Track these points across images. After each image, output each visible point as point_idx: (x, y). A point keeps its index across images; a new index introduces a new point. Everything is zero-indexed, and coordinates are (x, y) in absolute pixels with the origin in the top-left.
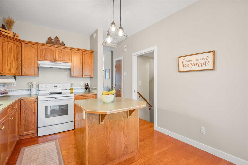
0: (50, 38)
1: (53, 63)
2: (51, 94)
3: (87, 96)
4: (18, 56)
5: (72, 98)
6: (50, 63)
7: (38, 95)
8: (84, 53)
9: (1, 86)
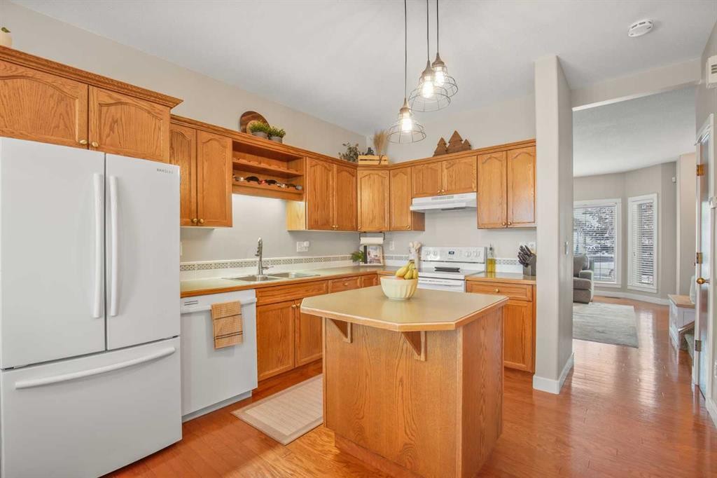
0: (442, 140)
1: (437, 199)
2: (439, 269)
3: (504, 285)
4: (384, 195)
5: (460, 284)
6: (432, 199)
7: (420, 270)
8: (512, 154)
9: (372, 249)
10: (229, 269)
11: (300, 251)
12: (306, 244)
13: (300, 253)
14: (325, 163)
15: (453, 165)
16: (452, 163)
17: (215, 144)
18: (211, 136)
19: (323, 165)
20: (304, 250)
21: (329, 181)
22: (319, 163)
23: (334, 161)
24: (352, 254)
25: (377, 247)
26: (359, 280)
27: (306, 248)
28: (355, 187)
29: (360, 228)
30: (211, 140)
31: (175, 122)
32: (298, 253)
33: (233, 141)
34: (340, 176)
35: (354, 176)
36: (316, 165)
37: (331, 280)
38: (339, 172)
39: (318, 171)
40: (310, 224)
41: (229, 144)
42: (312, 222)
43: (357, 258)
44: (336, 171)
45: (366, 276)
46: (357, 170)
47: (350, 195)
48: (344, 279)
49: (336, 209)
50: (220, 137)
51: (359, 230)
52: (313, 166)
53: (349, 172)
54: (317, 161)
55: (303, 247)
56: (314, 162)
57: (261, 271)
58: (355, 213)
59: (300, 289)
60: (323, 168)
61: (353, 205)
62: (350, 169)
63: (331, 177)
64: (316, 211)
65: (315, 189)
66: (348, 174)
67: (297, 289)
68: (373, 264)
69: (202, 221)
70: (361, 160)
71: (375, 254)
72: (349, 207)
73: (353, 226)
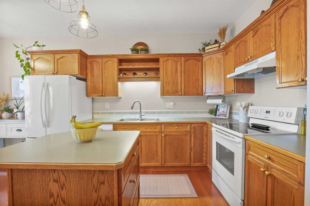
2: (254, 126)
6: (245, 66)
9: (222, 107)
10: (128, 115)
12: (172, 104)
13: (168, 109)
14: (174, 58)
15: (257, 32)
16: (256, 30)
17: (110, 62)
18: (108, 59)
19: (172, 60)
20: (171, 107)
21: (178, 68)
22: (169, 58)
23: (181, 55)
24: (209, 110)
25: (225, 106)
26: (189, 127)
27: (172, 106)
28: (201, 68)
29: (204, 94)
30: (108, 61)
31: (93, 57)
32: (167, 108)
33: (119, 59)
34: (187, 63)
35: (200, 61)
36: (167, 60)
37: (164, 125)
38: (186, 61)
39: (169, 63)
40: (163, 93)
41: (116, 61)
42: (165, 92)
43: (211, 113)
44: (183, 61)
45: (196, 124)
46: (202, 57)
47: (196, 73)
48: (174, 125)
49: (183, 83)
50: (112, 58)
51: (204, 95)
52: (165, 61)
53: (195, 59)
54: (168, 58)
55: (170, 105)
56: (165, 59)
57: (141, 117)
58: (201, 84)
59: (142, 127)
60: (173, 61)
61: (199, 79)
62: (196, 57)
63: (179, 65)
64: (168, 85)
65: (167, 74)
66: (194, 61)
67: (139, 127)
68: (220, 117)
69: (103, 94)
70: (207, 50)
71: (223, 110)
72: (195, 81)
73: (199, 92)
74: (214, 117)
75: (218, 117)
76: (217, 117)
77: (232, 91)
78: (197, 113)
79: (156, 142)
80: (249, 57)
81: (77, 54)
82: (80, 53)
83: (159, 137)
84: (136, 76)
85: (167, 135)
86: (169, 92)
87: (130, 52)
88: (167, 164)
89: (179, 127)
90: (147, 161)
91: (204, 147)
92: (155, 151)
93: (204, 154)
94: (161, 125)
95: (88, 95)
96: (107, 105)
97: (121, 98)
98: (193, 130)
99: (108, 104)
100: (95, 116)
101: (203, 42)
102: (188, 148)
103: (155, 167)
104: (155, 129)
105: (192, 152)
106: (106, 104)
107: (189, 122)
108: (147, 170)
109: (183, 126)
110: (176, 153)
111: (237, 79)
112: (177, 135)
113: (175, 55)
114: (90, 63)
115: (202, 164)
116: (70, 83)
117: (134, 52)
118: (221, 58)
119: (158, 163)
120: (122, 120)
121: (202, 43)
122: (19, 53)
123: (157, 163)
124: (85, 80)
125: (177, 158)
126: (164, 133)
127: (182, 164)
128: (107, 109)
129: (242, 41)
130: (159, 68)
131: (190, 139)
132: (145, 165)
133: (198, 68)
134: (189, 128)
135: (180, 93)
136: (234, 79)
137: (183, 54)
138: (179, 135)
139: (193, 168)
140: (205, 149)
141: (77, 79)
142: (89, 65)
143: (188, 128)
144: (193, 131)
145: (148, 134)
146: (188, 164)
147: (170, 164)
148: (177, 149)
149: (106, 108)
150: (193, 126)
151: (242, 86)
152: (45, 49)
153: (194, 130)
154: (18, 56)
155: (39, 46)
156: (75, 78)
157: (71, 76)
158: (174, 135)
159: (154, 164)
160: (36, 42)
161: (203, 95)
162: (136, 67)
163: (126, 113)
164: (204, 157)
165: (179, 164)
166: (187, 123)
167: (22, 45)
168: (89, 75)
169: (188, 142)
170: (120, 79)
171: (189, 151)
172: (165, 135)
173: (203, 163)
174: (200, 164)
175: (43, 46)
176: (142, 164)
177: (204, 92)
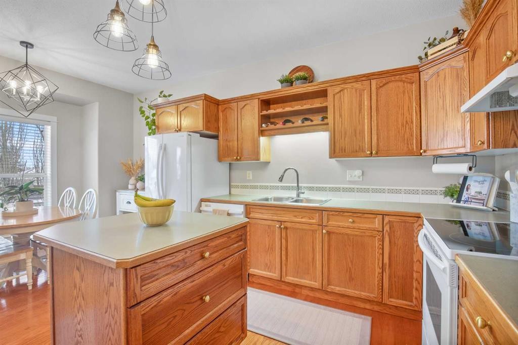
9: (476, 181)
11: (351, 179)
12: (358, 173)
13: (351, 182)
14: (355, 85)
17: (248, 106)
18: (245, 102)
19: (352, 88)
20: (356, 179)
21: (364, 103)
22: (346, 87)
23: (369, 77)
24: (446, 187)
25: (486, 179)
26: (378, 220)
27: (359, 177)
28: (416, 96)
29: (425, 151)
30: (245, 105)
31: (226, 103)
32: (349, 181)
33: (261, 100)
34: (383, 91)
35: (413, 83)
36: (340, 91)
37: (326, 212)
38: (381, 87)
39: (346, 95)
40: (334, 153)
41: (256, 103)
42: (337, 150)
43: (450, 194)
44: (375, 87)
45: (394, 217)
46: (420, 72)
47: (406, 108)
48: (346, 214)
49: (374, 132)
50: (251, 101)
51: (423, 154)
52: (338, 93)
53: (401, 81)
54: (342, 86)
55: (355, 176)
56: (338, 89)
57: (298, 196)
58: (416, 132)
59: (288, 213)
60: (354, 90)
61: (412, 122)
62: (403, 76)
63: (366, 96)
64: (343, 138)
65: (341, 116)
66: (400, 84)
67: (284, 212)
68: (469, 206)
69: (239, 158)
70: (432, 55)
71: (478, 190)
72: (403, 125)
73: (413, 149)
74: (455, 203)
75: (466, 205)
76: (462, 204)
77: (483, 143)
78: (416, 192)
79: (313, 242)
80: (509, 53)
81: (202, 101)
82: (205, 99)
83: (318, 236)
84: (289, 125)
85: (333, 233)
86: (345, 150)
87: (278, 86)
88: (332, 287)
89: (356, 219)
90: (297, 274)
91: (415, 269)
92: (310, 259)
93: (415, 284)
94: (321, 212)
95: (220, 159)
96: (250, 175)
97: (270, 162)
98: (387, 228)
99: (251, 172)
100: (234, 191)
101: (427, 41)
102: (376, 266)
103: (312, 289)
104: (310, 219)
105: (384, 274)
106: (248, 172)
107: (378, 211)
108: (297, 290)
109: (366, 218)
110: (350, 268)
111: (495, 114)
112: (353, 235)
113: (357, 79)
114: (223, 111)
115: (410, 303)
116: (190, 144)
117: (285, 84)
118: (463, 68)
119: (316, 282)
120: (267, 199)
121: (425, 43)
122: (143, 109)
123: (314, 282)
124: (215, 137)
125: (353, 279)
126: (326, 227)
127: (364, 294)
128: (249, 181)
129: (498, 18)
130: (327, 106)
131: (381, 246)
132: (293, 281)
133: (410, 98)
134: (379, 224)
135: (369, 152)
136: (488, 114)
137: (373, 74)
138: (356, 236)
139: (390, 309)
140: (417, 272)
141: (201, 136)
142: (221, 114)
143: (377, 223)
144: (387, 231)
145: (298, 226)
146: (375, 298)
147: (338, 288)
148: (352, 262)
149: (248, 178)
150: (387, 219)
151: (513, 129)
152: (171, 99)
153: (390, 228)
154: (142, 112)
155: (165, 96)
156: (199, 135)
157: (191, 133)
158: (347, 234)
159: (308, 282)
160: (161, 92)
161: (421, 154)
162: (288, 109)
163: (273, 188)
164: (414, 290)
165: (356, 292)
166: (374, 214)
167: (146, 99)
168: (221, 129)
169: (377, 252)
170: (262, 133)
171: (378, 270)
172: (329, 233)
173: (412, 302)
174: (405, 302)
175: (170, 96)
176: (287, 277)
177: (424, 147)
